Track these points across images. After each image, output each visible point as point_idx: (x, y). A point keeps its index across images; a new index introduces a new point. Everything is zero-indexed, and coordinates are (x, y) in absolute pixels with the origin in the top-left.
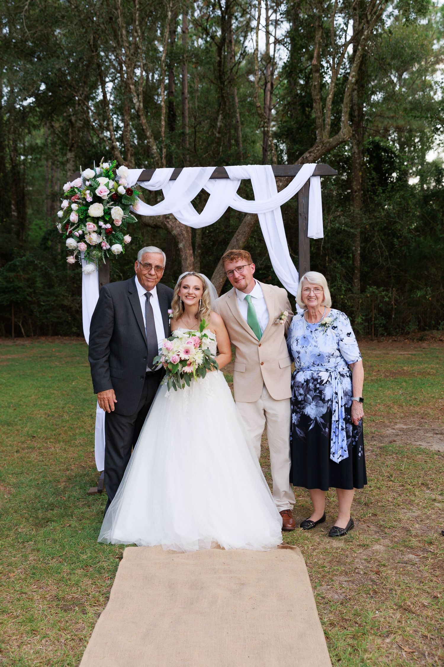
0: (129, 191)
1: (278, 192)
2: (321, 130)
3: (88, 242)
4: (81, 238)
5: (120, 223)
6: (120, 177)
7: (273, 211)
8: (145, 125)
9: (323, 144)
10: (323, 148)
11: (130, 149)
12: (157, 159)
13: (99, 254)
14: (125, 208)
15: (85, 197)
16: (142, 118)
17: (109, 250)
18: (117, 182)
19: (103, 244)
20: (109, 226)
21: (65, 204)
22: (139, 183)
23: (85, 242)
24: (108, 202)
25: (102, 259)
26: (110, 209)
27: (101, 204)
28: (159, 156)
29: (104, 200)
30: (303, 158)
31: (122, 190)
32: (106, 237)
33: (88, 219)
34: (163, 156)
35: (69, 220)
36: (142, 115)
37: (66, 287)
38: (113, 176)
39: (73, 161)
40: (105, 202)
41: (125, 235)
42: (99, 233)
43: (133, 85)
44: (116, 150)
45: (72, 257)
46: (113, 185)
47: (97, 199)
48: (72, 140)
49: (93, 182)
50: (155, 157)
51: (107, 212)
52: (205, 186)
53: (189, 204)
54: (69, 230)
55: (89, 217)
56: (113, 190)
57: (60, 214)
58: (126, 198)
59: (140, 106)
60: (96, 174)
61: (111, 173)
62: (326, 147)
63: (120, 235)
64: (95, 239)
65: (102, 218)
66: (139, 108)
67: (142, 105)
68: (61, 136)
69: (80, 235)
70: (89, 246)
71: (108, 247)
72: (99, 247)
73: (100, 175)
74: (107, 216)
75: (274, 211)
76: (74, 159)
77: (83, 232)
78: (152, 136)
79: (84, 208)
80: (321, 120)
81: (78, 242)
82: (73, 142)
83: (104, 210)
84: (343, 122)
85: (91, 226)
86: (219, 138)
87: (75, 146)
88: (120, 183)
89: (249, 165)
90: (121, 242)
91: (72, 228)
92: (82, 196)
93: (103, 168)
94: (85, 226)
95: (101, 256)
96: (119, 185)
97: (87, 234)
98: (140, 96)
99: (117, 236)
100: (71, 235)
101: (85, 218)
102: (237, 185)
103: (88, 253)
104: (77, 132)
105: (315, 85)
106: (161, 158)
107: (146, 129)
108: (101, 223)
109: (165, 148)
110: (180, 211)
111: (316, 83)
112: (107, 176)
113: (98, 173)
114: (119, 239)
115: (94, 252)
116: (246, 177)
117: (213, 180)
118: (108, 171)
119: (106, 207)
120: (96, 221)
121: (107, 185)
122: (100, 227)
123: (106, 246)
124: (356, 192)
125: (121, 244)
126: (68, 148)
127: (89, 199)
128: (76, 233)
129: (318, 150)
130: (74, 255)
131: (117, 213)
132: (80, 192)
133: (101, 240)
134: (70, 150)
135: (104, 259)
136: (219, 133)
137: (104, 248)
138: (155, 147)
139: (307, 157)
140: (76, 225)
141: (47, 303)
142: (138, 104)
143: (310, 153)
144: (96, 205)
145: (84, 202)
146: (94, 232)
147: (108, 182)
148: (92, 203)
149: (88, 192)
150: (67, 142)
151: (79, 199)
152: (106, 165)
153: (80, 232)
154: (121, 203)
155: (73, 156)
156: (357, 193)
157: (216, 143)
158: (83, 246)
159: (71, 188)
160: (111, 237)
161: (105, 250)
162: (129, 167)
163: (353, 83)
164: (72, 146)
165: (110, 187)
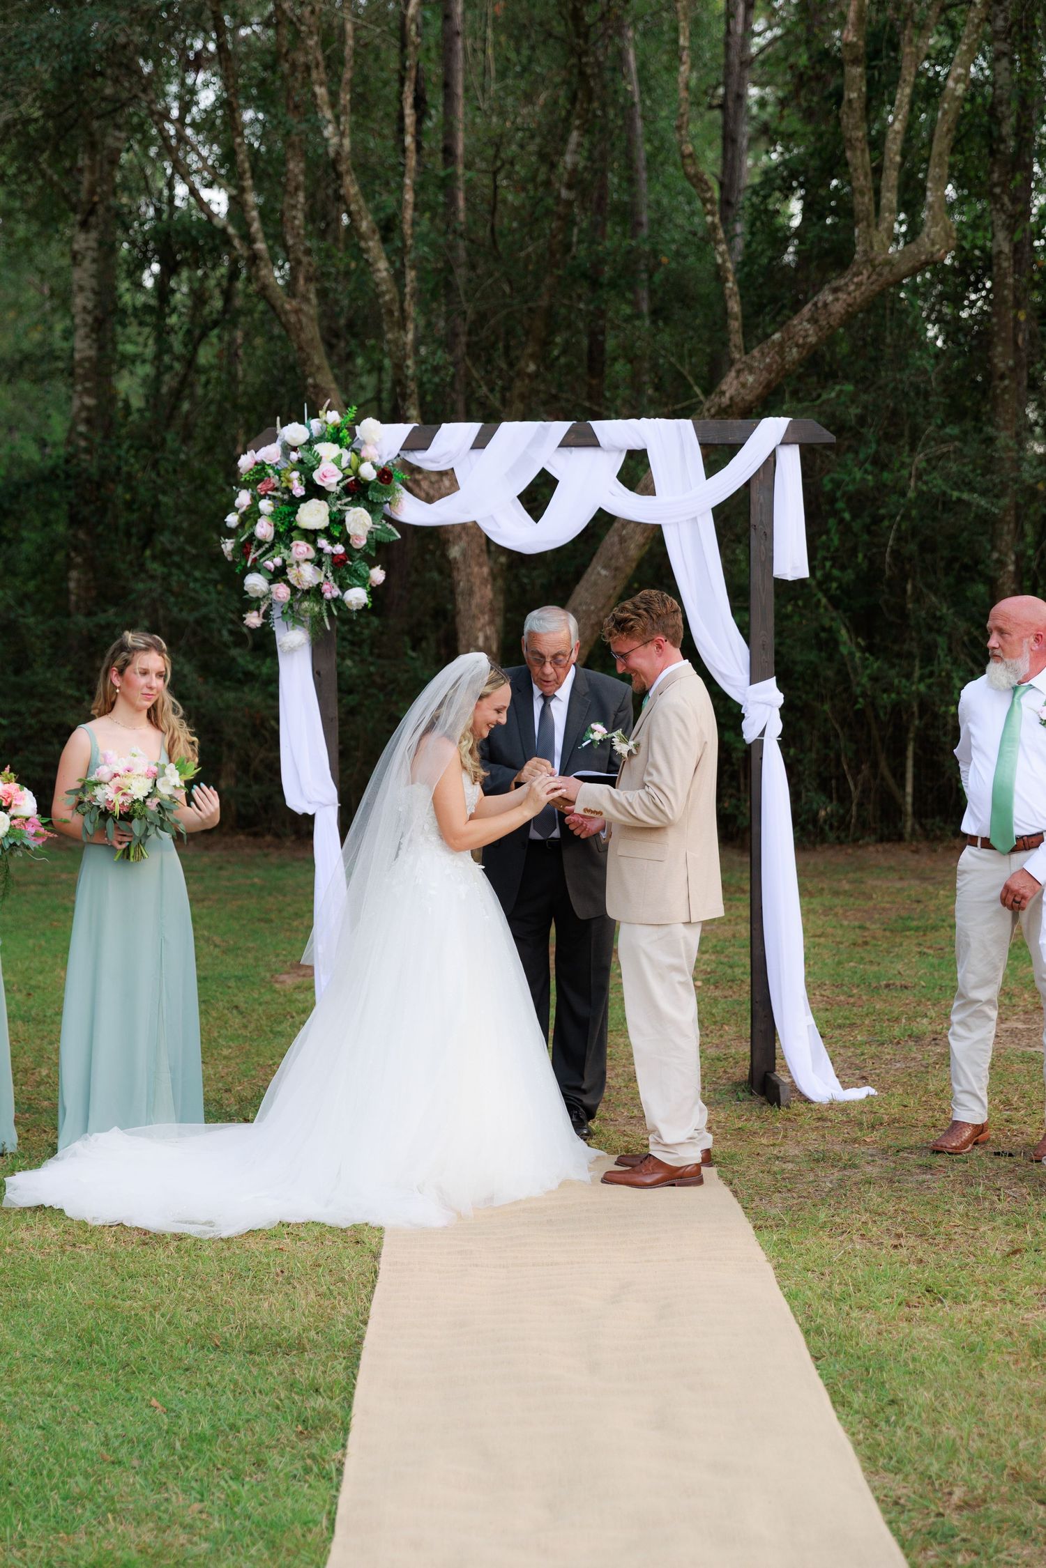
0: (385, 475)
1: (707, 478)
2: (869, 226)
3: (293, 581)
4: (279, 575)
5: (364, 542)
6: (364, 443)
7: (695, 519)
8: (357, 201)
9: (874, 267)
10: (874, 277)
11: (305, 259)
12: (387, 297)
13: (317, 609)
14: (373, 508)
15: (291, 486)
16: (348, 180)
17: (338, 601)
18: (356, 452)
19: (325, 587)
20: (339, 549)
21: (244, 499)
22: (403, 454)
23: (287, 582)
24: (339, 498)
25: (322, 620)
26: (341, 512)
27: (323, 502)
28: (395, 290)
29: (329, 493)
30: (815, 304)
31: (368, 472)
32: (333, 573)
33: (294, 534)
34: (408, 290)
35: (253, 535)
36: (348, 172)
37: (69, 668)
38: (348, 440)
39: (94, 261)
40: (331, 497)
41: (372, 566)
42: (318, 564)
43: (321, 84)
44: (262, 264)
45: (255, 614)
46: (349, 461)
47: (315, 491)
48: (92, 192)
49: (306, 454)
50: (383, 294)
51: (337, 519)
52: (548, 462)
53: (513, 501)
54: (252, 556)
55: (297, 528)
56: (349, 472)
57: (232, 520)
58: (377, 489)
59: (341, 145)
60: (311, 435)
61: (345, 433)
62: (880, 275)
63: (362, 567)
64: (307, 575)
65: (326, 532)
66: (338, 153)
67: (347, 142)
68: (55, 177)
69: (276, 567)
70: (294, 590)
71: (336, 592)
72: (316, 592)
73: (321, 439)
74: (336, 529)
75: (699, 520)
76: (95, 254)
77: (284, 561)
78: (374, 232)
79: (286, 509)
80: (866, 199)
81: (271, 582)
82: (96, 199)
83: (330, 514)
84: (931, 207)
85: (301, 549)
86: (569, 204)
87: (101, 210)
88: (363, 454)
89: (643, 419)
90: (364, 581)
91: (260, 552)
92: (284, 485)
93: (326, 423)
94: (290, 549)
95: (320, 613)
96: (362, 461)
97: (291, 565)
98: (343, 119)
99: (356, 571)
100: (256, 568)
101: (287, 532)
102: (618, 461)
103: (291, 606)
104: (106, 167)
105: (850, 101)
106: (402, 294)
107: (359, 212)
108: (323, 543)
109: (413, 267)
110: (492, 516)
111: (854, 95)
112: (336, 439)
113: (315, 434)
114: (359, 577)
115: (306, 604)
116: (636, 445)
117: (565, 451)
118: (338, 429)
119: (335, 509)
120: (312, 537)
121: (337, 461)
122: (319, 551)
123: (331, 591)
124: (1002, 377)
125: (364, 586)
126: (78, 217)
127: (299, 491)
128: (268, 563)
129: (859, 285)
130: (262, 611)
131: (359, 522)
132: (278, 473)
133: (322, 579)
134: (84, 225)
135: (326, 620)
136: (569, 187)
137: (328, 595)
138: (382, 265)
139: (826, 305)
140: (267, 546)
141: (15, 719)
142: (334, 141)
143: (835, 290)
144: (314, 503)
145: (286, 497)
146: (307, 560)
147: (341, 456)
148: (304, 499)
149: (296, 475)
150: (74, 199)
151: (276, 489)
152: (333, 417)
153: (278, 561)
154: (366, 499)
155: (93, 244)
156: (1006, 382)
157: (560, 217)
158: (282, 592)
159: (256, 464)
160: (343, 572)
161: (329, 601)
162: (384, 419)
163: (958, 97)
164: (92, 211)
165: (344, 464)
